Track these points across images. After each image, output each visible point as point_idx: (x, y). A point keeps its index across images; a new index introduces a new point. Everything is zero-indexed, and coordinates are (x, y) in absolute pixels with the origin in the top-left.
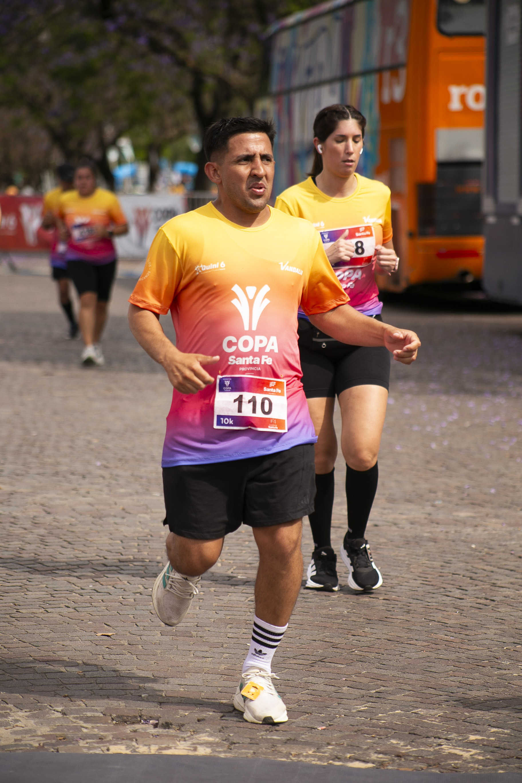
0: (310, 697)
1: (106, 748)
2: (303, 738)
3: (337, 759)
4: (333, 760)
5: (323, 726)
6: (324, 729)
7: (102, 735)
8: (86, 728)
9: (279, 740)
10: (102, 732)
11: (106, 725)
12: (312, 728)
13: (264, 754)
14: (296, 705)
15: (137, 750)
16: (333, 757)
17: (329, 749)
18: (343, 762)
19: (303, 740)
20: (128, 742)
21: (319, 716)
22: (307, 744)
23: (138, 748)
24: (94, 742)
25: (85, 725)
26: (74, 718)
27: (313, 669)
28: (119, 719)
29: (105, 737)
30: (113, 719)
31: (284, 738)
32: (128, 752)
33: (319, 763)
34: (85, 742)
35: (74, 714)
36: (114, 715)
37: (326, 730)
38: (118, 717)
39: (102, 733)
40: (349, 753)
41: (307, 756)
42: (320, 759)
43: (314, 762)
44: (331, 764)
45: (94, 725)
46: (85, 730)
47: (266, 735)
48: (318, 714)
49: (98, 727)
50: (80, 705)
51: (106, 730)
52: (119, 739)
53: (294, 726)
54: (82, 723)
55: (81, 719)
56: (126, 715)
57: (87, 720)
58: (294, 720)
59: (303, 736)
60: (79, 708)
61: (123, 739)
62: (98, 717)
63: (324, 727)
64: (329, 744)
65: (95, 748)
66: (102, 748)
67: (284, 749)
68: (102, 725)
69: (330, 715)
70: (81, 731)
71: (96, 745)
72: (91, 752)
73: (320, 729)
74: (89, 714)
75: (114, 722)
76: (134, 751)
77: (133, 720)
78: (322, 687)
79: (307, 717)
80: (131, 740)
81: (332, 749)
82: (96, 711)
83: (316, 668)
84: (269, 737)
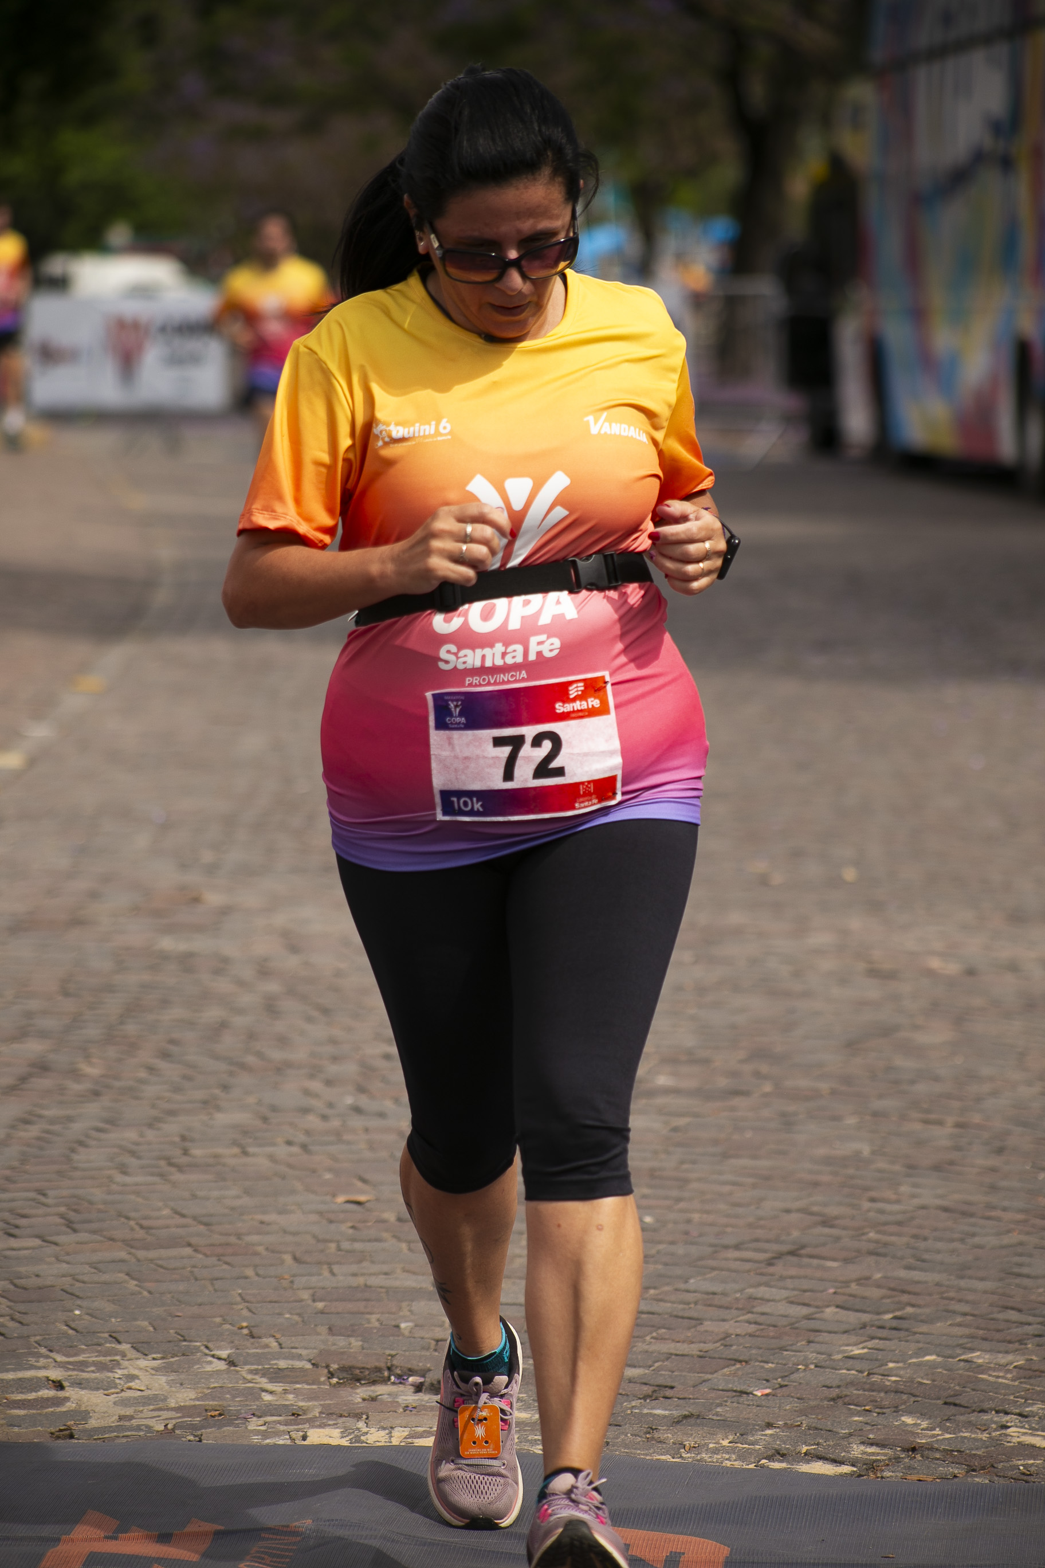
0: (752, 1328)
1: (301, 1434)
2: (717, 1414)
3: (778, 1457)
4: (770, 1458)
5: (766, 1388)
6: (767, 1395)
7: (300, 1408)
8: (271, 1393)
9: (665, 1417)
10: (303, 1400)
11: (314, 1387)
12: (742, 1392)
13: (626, 1446)
14: (718, 1344)
15: (362, 1438)
16: (770, 1453)
17: (766, 1435)
18: (788, 1462)
19: (715, 1418)
20: (350, 1422)
21: (763, 1367)
22: (725, 1425)
23: (367, 1433)
24: (279, 1422)
25: (270, 1387)
26: (251, 1372)
27: (771, 1269)
28: (345, 1375)
29: (305, 1412)
30: (331, 1375)
31: (676, 1413)
32: (345, 1442)
33: (737, 1464)
34: (261, 1421)
35: (252, 1364)
36: (334, 1366)
37: (769, 1397)
38: (342, 1369)
39: (301, 1404)
40: (805, 1443)
41: (716, 1451)
42: (742, 1456)
43: (728, 1464)
44: (763, 1466)
45: (287, 1387)
46: (267, 1397)
47: (642, 1406)
48: (762, 1364)
49: (295, 1392)
50: (267, 1346)
51: (312, 1397)
52: (331, 1415)
53: (704, 1388)
54: (264, 1382)
55: (264, 1373)
56: (360, 1365)
57: (276, 1375)
58: (709, 1376)
59: (719, 1409)
60: (266, 1350)
61: (341, 1416)
62: (302, 1370)
63: (768, 1391)
64: (769, 1425)
65: (278, 1434)
66: (293, 1434)
67: (669, 1436)
68: (306, 1387)
69: (785, 1365)
70: (260, 1398)
71: (282, 1428)
72: (268, 1441)
73: (759, 1393)
74: (282, 1364)
75: (335, 1380)
76: (357, 1439)
77: (374, 1376)
78: (782, 1308)
79: (738, 1369)
80: (358, 1416)
81: (771, 1435)
82: (299, 1357)
83: (778, 1269)
84: (645, 1411)
